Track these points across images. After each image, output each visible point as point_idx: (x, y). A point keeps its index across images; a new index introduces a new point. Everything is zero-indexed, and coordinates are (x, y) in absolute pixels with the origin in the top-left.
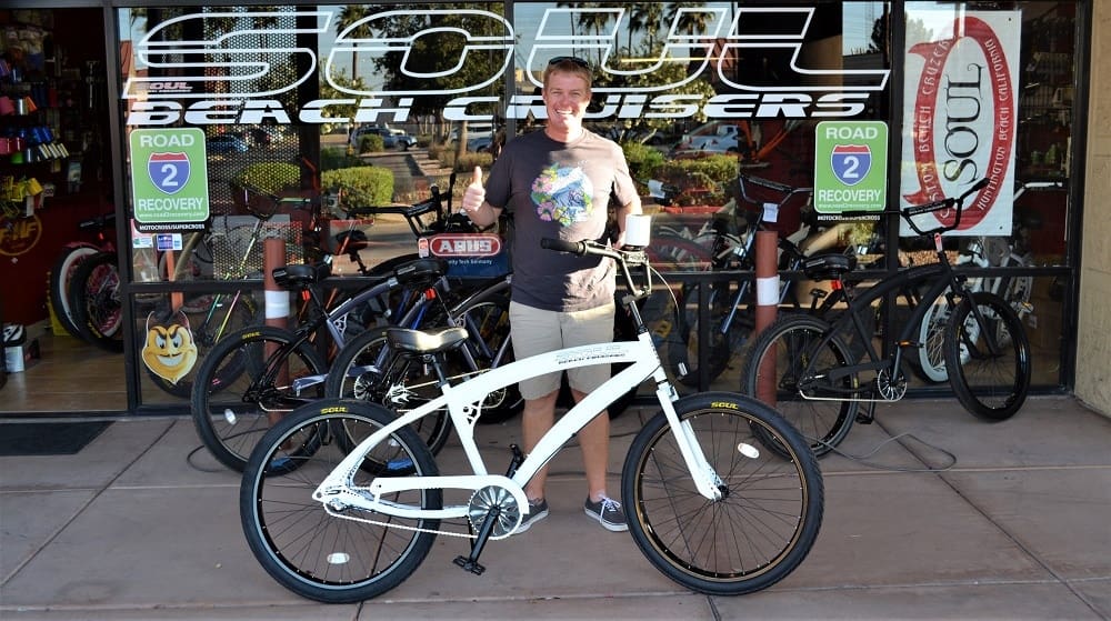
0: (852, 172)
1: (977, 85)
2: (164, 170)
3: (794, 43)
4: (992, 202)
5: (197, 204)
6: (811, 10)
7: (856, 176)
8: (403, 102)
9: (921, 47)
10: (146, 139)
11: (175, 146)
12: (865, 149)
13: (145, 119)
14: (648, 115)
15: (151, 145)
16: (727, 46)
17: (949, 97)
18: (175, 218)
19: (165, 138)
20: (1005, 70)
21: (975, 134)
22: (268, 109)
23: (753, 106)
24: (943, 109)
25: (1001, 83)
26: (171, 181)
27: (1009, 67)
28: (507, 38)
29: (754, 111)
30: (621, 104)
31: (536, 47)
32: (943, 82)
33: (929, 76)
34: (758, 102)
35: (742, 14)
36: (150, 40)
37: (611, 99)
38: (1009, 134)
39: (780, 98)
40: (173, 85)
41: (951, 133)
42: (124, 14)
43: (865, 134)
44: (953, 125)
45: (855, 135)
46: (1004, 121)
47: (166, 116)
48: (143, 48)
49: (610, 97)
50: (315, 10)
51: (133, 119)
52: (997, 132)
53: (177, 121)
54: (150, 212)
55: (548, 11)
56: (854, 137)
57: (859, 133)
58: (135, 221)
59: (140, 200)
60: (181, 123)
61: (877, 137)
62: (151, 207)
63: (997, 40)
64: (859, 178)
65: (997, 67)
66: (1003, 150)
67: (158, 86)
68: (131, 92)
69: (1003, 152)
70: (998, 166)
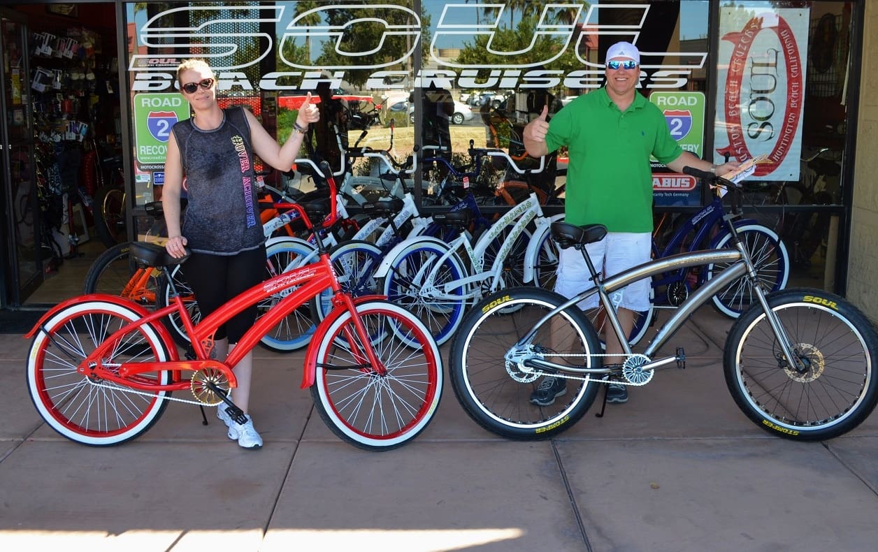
0: (677, 131)
1: (776, 65)
2: (159, 124)
3: (634, 31)
4: (784, 155)
6: (648, 7)
7: (680, 133)
8: (338, 74)
9: (732, 36)
10: (145, 101)
11: (168, 106)
12: (687, 114)
13: (144, 86)
14: (521, 86)
15: (149, 106)
16: (582, 33)
17: (752, 74)
19: (160, 100)
20: (796, 54)
21: (772, 103)
22: (236, 79)
24: (748, 83)
25: (794, 64)
26: (164, 132)
27: (799, 50)
28: (416, 26)
29: (603, 83)
30: (500, 77)
31: (437, 33)
32: (748, 64)
33: (737, 58)
36: (149, 27)
37: (493, 73)
38: (799, 103)
40: (166, 61)
41: (753, 102)
42: (130, 7)
43: (687, 101)
44: (755, 96)
45: (680, 102)
46: (794, 93)
47: (161, 84)
48: (143, 33)
49: (493, 71)
50: (274, 4)
51: (136, 86)
52: (789, 102)
53: (169, 88)
54: (148, 156)
55: (447, 6)
56: (679, 104)
57: (682, 101)
58: (138, 162)
59: (141, 147)
60: (172, 89)
61: (697, 104)
62: (149, 152)
63: (790, 31)
64: (682, 136)
65: (790, 52)
66: (793, 115)
67: (155, 61)
68: (135, 66)
69: (794, 117)
70: (789, 128)
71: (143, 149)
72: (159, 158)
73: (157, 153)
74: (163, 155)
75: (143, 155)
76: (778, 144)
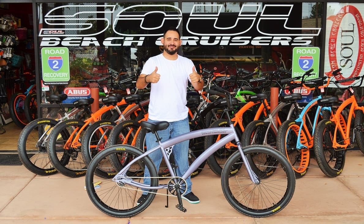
0: (306, 66)
1: (353, 31)
2: (54, 62)
3: (285, 18)
4: (358, 74)
5: (65, 75)
6: (292, 6)
7: (308, 67)
8: (141, 39)
9: (332, 17)
10: (47, 51)
11: (58, 54)
12: (311, 57)
14: (231, 44)
15: (49, 53)
16: (260, 19)
17: (342, 36)
18: (57, 80)
19: (54, 51)
20: (363, 25)
21: (352, 49)
22: (92, 41)
23: (270, 41)
24: (340, 40)
25: (362, 30)
26: (56, 66)
28: (180, 15)
29: (270, 43)
30: (221, 40)
31: (190, 18)
32: (340, 30)
33: (335, 28)
34: (272, 40)
35: (266, 7)
36: (49, 15)
37: (217, 38)
39: (280, 38)
40: (57, 32)
41: (342, 49)
43: (311, 51)
44: (344, 46)
45: (308, 52)
46: (362, 45)
47: (55, 43)
51: (43, 44)
52: (360, 49)
53: (58, 45)
54: (48, 78)
55: (195, 5)
56: (307, 53)
57: (309, 51)
58: (43, 81)
59: (45, 74)
60: (60, 45)
61: (316, 53)
62: (49, 76)
63: (360, 14)
64: (309, 68)
65: (360, 24)
66: (361, 55)
67: (52, 32)
68: (42, 34)
69: (362, 56)
70: (360, 61)
71: (46, 74)
72: (53, 79)
73: (52, 77)
74: (56, 78)
75: (46, 78)
76: (355, 69)
